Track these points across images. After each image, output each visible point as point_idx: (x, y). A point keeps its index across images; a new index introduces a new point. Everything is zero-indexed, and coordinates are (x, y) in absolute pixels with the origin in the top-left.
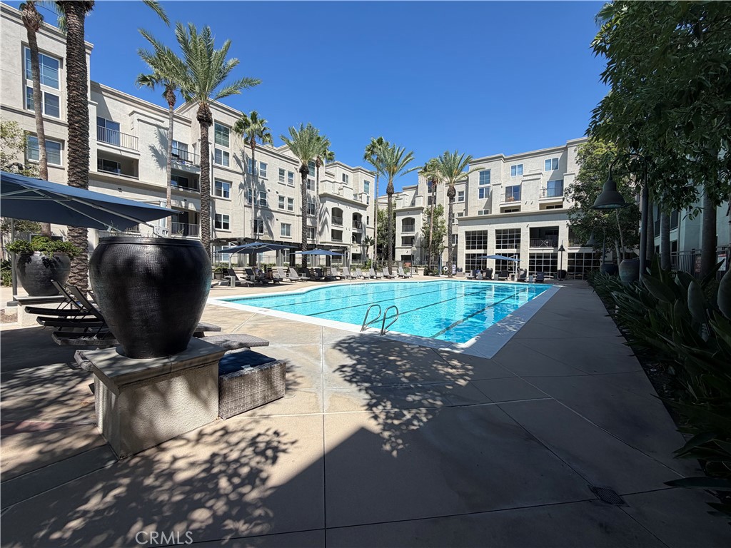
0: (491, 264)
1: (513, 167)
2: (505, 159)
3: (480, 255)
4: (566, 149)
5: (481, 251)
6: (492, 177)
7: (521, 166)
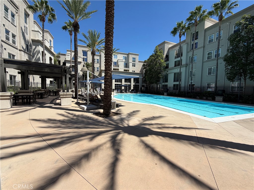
3: (119, 84)
4: (128, 55)
5: (120, 83)
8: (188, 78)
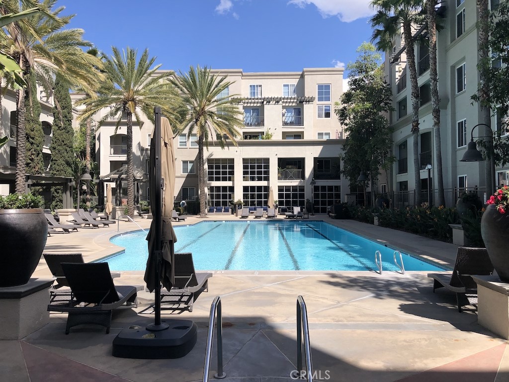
2: (243, 76)
4: (302, 76)
8: (454, 151)
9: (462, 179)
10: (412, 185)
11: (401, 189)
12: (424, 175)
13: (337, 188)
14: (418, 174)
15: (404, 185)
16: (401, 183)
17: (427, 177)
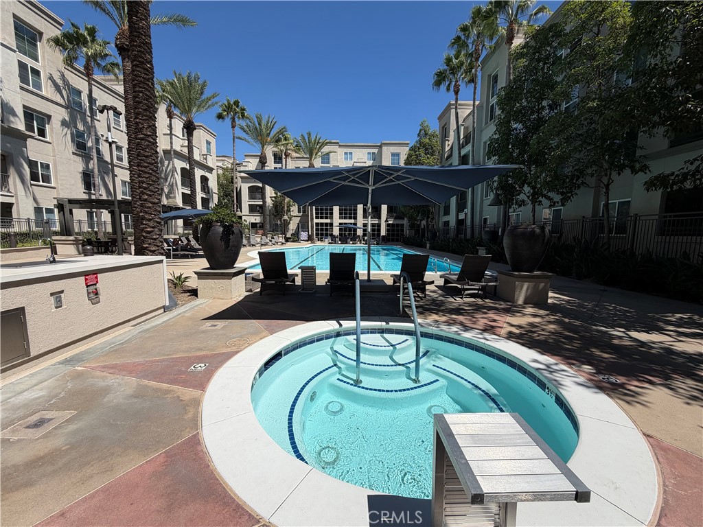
0: (336, 231)
1: (346, 153)
2: (340, 146)
3: (327, 224)
4: (380, 147)
5: (328, 221)
6: (331, 159)
7: (351, 153)
8: (482, 201)
9: (485, 219)
10: (453, 223)
11: (445, 226)
12: (462, 216)
13: (403, 225)
14: (457, 216)
15: (447, 223)
16: (445, 222)
17: (464, 217)
